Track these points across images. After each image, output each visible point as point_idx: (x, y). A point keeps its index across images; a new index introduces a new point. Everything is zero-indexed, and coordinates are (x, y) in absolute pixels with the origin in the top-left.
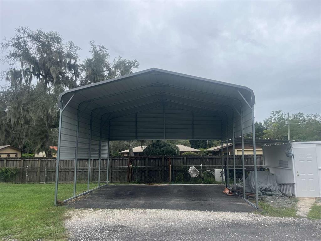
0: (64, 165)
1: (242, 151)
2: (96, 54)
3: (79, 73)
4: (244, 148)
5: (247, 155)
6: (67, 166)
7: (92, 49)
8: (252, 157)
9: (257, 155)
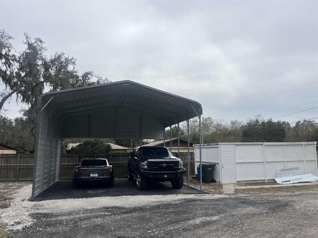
0: (6, 162)
1: (188, 149)
2: (30, 46)
3: (10, 63)
4: (190, 147)
5: (182, 153)
6: (9, 163)
7: (25, 41)
8: (185, 154)
9: (190, 153)
